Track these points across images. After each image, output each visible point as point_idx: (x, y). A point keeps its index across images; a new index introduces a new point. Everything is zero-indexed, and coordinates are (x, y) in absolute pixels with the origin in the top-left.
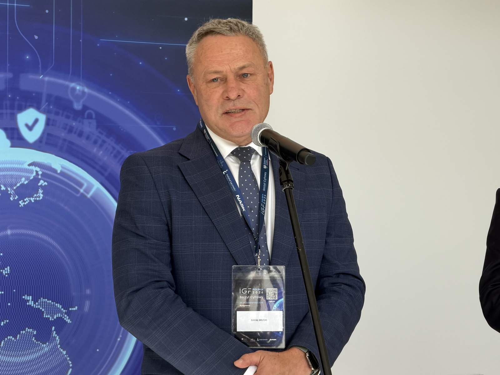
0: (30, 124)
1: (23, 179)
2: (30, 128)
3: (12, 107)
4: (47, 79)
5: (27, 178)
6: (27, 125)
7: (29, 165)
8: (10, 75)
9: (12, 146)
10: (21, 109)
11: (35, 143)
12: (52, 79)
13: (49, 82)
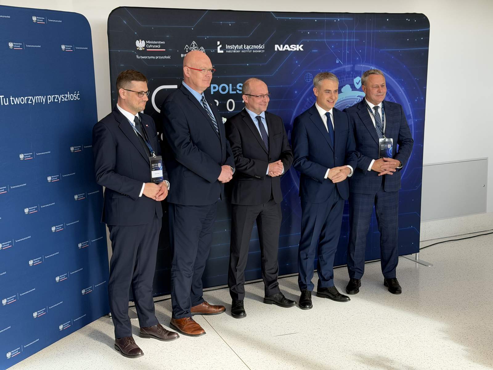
0: (358, 82)
1: (355, 102)
2: (358, 84)
3: (352, 77)
4: (363, 66)
5: (356, 101)
6: (357, 83)
7: (357, 97)
8: (352, 65)
9: (352, 91)
10: (355, 77)
11: (359, 89)
12: (365, 66)
13: (364, 67)
